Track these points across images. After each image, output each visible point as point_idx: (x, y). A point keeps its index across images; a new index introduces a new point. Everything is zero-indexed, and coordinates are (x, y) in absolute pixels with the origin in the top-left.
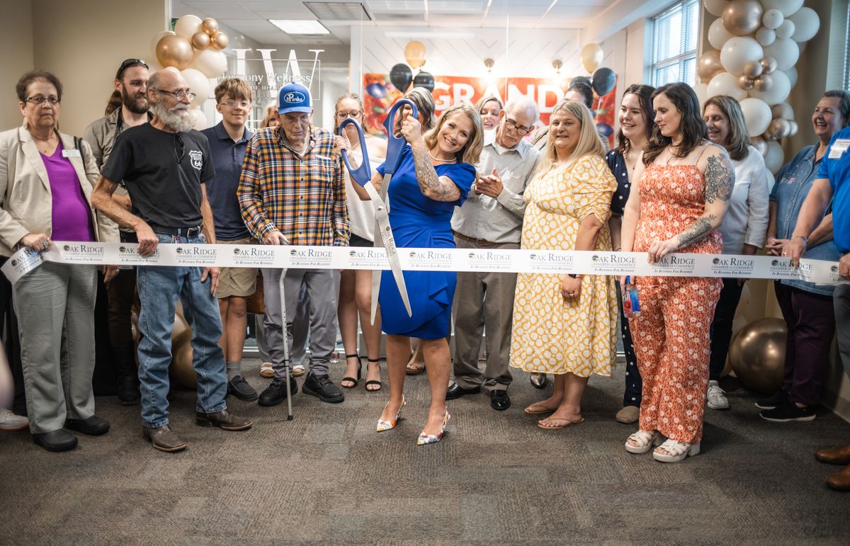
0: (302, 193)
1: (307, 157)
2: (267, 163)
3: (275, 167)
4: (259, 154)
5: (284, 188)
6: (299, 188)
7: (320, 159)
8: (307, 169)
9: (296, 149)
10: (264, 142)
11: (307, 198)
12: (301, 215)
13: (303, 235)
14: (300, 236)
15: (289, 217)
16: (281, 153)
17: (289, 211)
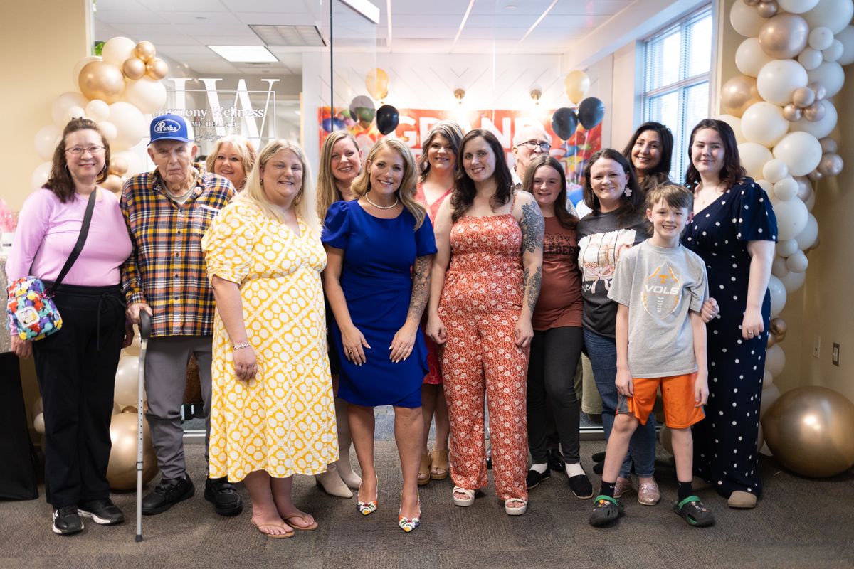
0: (178, 249)
1: (189, 206)
2: (139, 213)
3: (148, 218)
4: (130, 203)
5: (155, 243)
6: (174, 242)
7: (206, 210)
8: (187, 220)
9: (174, 197)
10: (136, 188)
11: (184, 256)
12: (177, 276)
13: (179, 301)
14: (176, 302)
15: (161, 279)
16: (157, 201)
17: (161, 271)
